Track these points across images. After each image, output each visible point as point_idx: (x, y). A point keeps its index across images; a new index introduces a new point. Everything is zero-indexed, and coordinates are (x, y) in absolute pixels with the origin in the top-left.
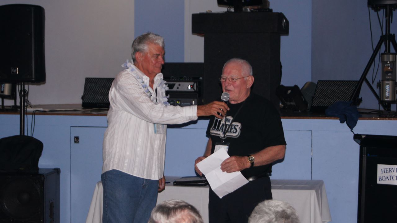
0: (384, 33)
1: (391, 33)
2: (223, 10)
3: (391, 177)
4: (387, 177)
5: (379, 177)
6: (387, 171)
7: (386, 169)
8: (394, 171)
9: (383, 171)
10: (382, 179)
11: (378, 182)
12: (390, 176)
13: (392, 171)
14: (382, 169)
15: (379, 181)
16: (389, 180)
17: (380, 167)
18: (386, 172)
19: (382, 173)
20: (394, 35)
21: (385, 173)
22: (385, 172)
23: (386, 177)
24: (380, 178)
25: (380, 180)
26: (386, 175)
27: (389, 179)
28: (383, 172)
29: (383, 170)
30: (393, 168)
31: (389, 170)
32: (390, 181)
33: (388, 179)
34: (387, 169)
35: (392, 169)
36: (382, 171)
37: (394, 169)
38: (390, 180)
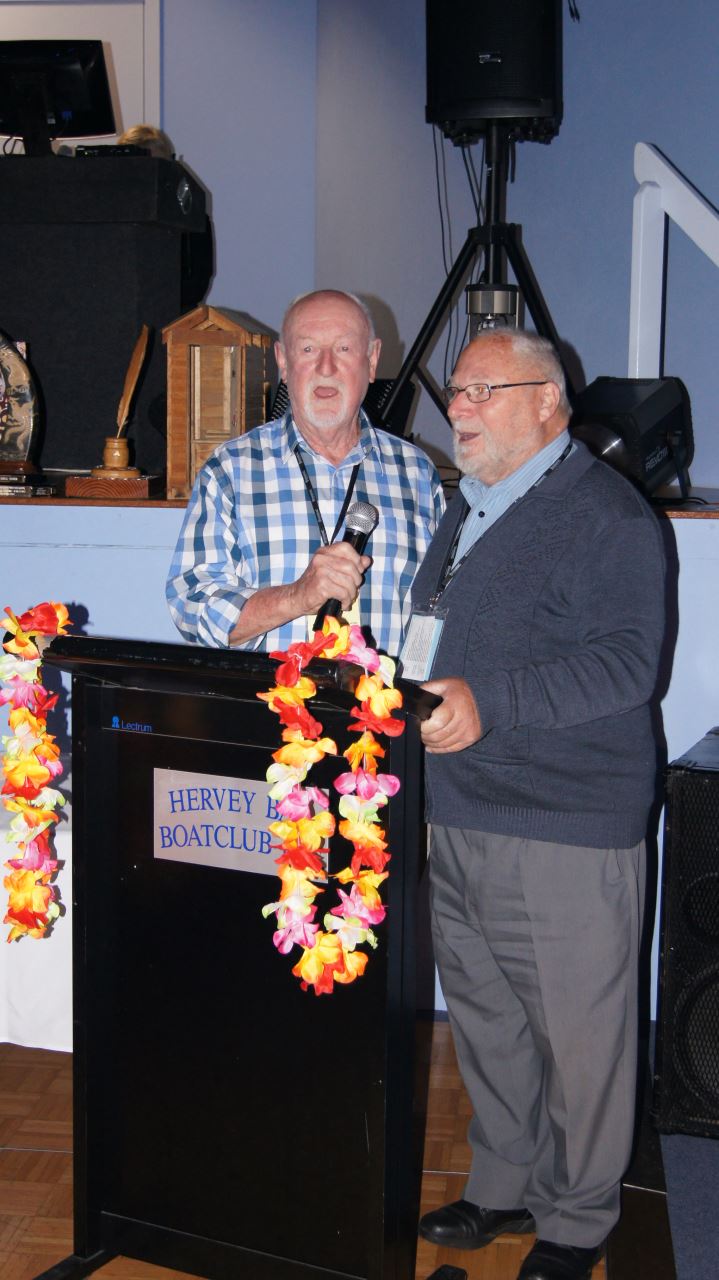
3: (212, 832)
4: (194, 829)
5: (162, 828)
6: (194, 804)
7: (189, 791)
8: (220, 805)
10: (173, 840)
11: (159, 853)
12: (207, 827)
13: (213, 801)
14: (171, 793)
15: (164, 846)
16: (200, 844)
17: (167, 782)
18: (190, 809)
19: (174, 811)
21: (183, 810)
22: (186, 807)
23: (189, 831)
24: (166, 833)
25: (167, 841)
26: (188, 820)
27: (204, 842)
28: (178, 806)
29: (177, 797)
30: (215, 790)
31: (200, 799)
32: (204, 848)
33: (198, 838)
34: (192, 793)
35: (212, 792)
36: (173, 802)
37: (219, 793)
38: (208, 845)
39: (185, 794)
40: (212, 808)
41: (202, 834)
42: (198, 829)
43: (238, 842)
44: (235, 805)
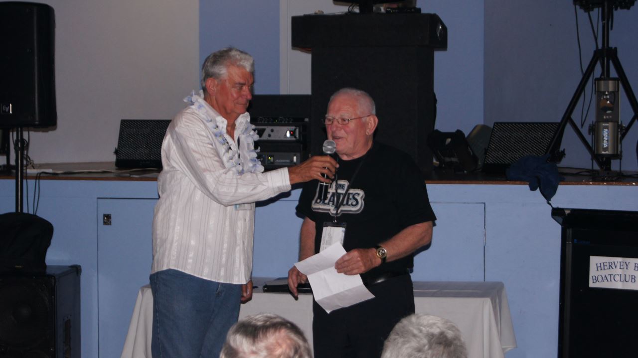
0: (600, 46)
1: (610, 45)
2: (342, 9)
3: (612, 277)
4: (605, 276)
6: (606, 268)
8: (616, 267)
9: (599, 267)
10: (597, 280)
11: (591, 285)
12: (611, 275)
13: (613, 266)
14: (597, 264)
15: (593, 282)
16: (608, 281)
17: (595, 261)
19: (597, 270)
20: (616, 49)
21: (601, 269)
22: (603, 268)
23: (603, 277)
24: (594, 278)
25: (595, 281)
26: (603, 273)
27: (609, 280)
28: (599, 269)
29: (599, 265)
30: (614, 262)
31: (608, 266)
33: (607, 279)
34: (605, 264)
36: (597, 267)
37: (616, 263)
38: (611, 281)
39: (602, 265)
40: (612, 268)
41: (609, 278)
42: (607, 276)
43: (623, 279)
44: (622, 267)
